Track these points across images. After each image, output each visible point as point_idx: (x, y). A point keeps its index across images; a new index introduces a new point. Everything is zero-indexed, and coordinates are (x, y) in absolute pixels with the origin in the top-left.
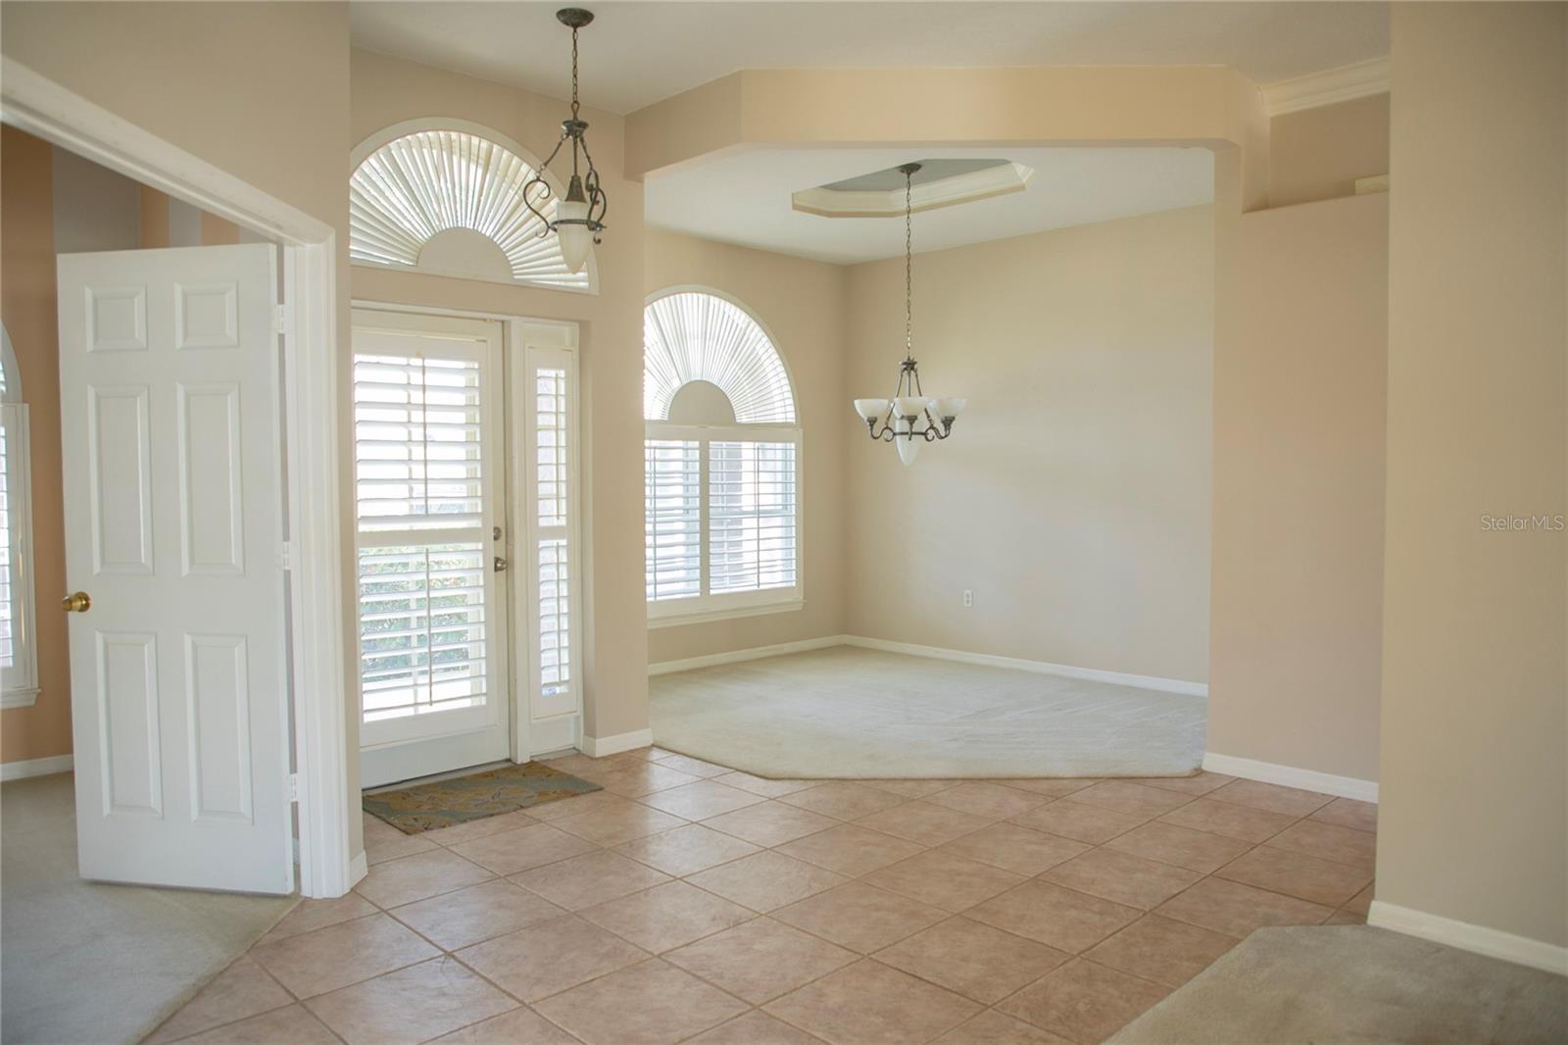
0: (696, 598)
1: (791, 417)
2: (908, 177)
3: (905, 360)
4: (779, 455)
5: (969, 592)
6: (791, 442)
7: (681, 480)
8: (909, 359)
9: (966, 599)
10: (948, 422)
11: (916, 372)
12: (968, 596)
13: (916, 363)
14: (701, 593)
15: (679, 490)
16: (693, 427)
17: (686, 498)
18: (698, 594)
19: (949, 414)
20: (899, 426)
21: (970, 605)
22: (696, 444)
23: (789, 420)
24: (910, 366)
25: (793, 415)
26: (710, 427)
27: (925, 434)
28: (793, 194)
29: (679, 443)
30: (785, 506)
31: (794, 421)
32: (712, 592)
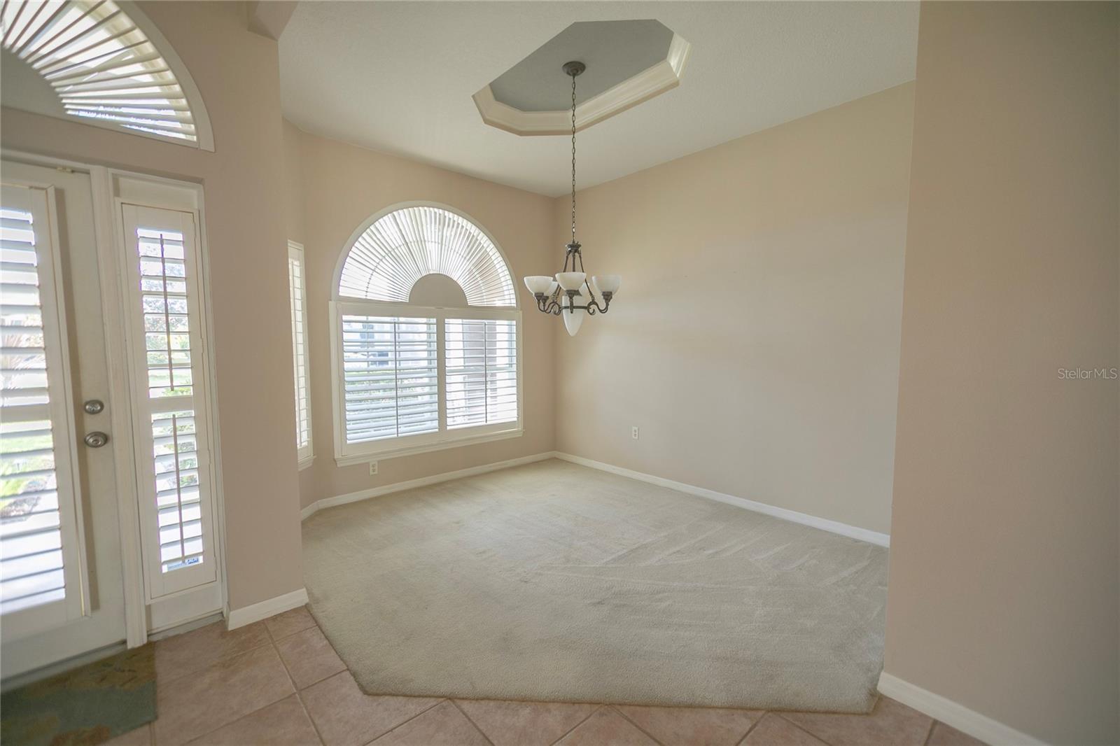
0: (436, 432)
1: (513, 303)
2: (574, 78)
3: (571, 243)
4: (506, 329)
5: (636, 428)
6: (513, 320)
7: (425, 347)
8: (574, 242)
9: (633, 433)
10: (608, 296)
11: (580, 253)
12: (635, 431)
13: (580, 246)
14: (439, 429)
15: (425, 355)
16: (433, 308)
17: (430, 360)
18: (437, 430)
19: (607, 289)
20: (565, 301)
21: (637, 438)
22: (434, 321)
23: (513, 305)
24: (575, 248)
25: (514, 301)
26: (446, 308)
27: (587, 308)
28: (473, 96)
29: (424, 320)
30: (511, 365)
31: (515, 305)
32: (448, 428)
